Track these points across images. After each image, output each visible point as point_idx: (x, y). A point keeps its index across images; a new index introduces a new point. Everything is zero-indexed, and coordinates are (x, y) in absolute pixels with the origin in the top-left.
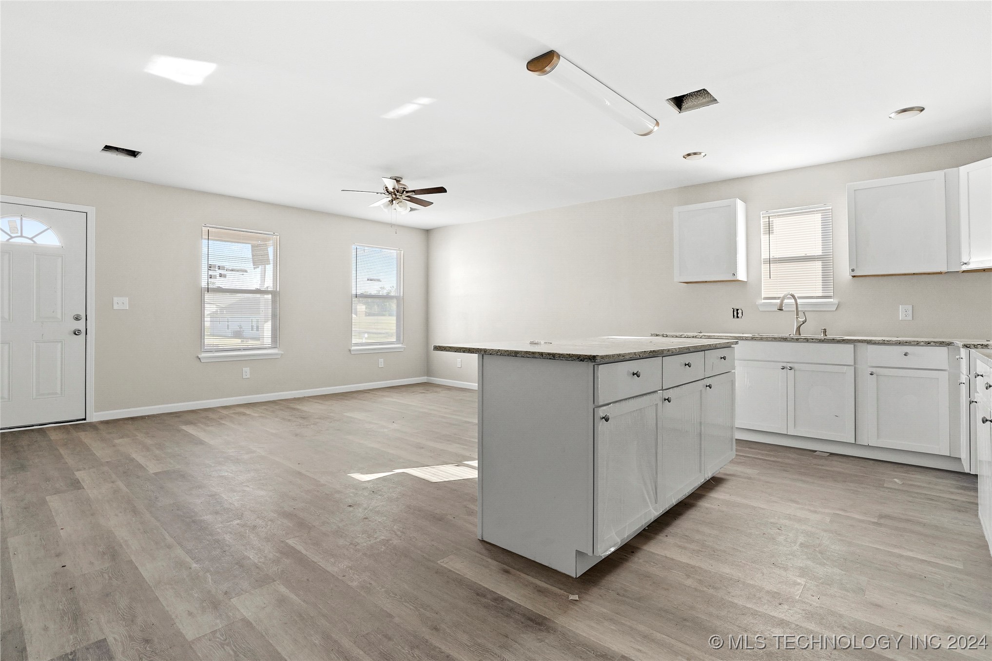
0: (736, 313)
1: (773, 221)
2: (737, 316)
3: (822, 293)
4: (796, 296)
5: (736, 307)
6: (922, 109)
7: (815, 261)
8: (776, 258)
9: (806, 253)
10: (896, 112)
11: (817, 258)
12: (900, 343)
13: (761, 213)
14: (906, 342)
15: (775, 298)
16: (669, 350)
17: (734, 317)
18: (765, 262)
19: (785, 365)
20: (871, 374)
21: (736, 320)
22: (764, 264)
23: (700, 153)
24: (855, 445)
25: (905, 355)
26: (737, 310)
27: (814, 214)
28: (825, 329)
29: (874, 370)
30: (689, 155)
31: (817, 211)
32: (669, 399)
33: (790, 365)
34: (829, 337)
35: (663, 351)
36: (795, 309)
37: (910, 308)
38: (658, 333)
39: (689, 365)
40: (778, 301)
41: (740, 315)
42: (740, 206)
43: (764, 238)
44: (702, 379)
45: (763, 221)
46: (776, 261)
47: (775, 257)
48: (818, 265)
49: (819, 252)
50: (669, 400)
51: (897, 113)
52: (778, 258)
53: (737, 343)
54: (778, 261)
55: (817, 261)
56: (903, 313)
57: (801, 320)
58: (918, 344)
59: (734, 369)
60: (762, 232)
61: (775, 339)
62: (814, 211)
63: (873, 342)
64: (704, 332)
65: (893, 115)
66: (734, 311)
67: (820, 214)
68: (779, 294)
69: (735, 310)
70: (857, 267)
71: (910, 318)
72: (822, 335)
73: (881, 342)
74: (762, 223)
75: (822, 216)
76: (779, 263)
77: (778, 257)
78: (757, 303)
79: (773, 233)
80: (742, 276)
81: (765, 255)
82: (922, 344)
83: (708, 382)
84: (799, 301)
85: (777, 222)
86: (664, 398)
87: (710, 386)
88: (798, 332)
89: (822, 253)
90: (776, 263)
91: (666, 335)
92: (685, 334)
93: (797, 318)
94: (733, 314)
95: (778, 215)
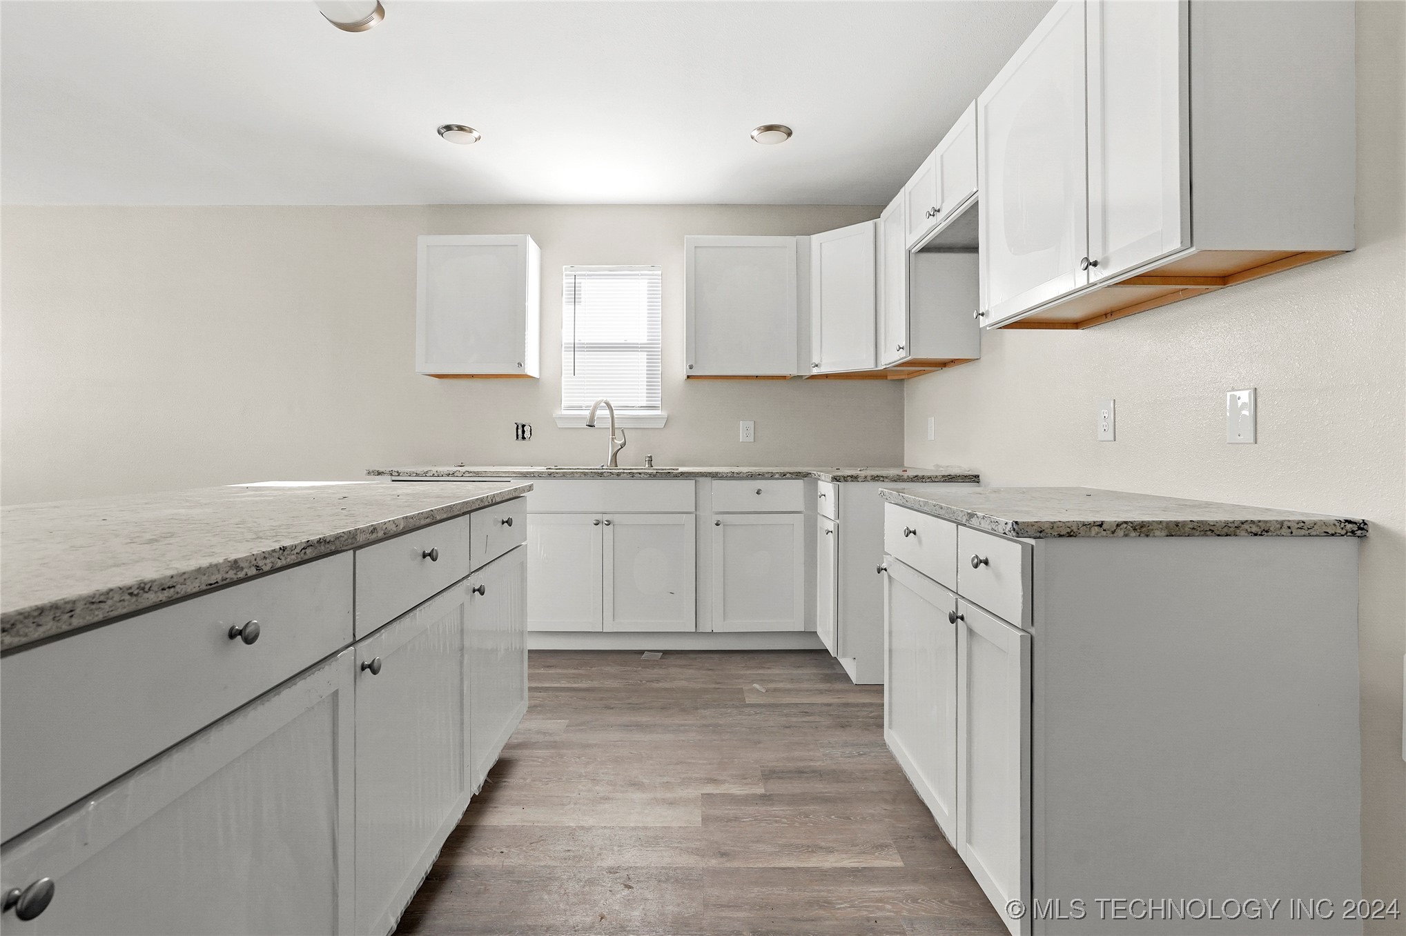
0: (521, 432)
1: (580, 283)
2: (523, 435)
3: (646, 400)
4: (612, 406)
5: (521, 422)
6: (790, 132)
7: (638, 351)
8: (583, 344)
9: (625, 338)
10: (759, 129)
11: (641, 348)
12: (751, 476)
13: (564, 267)
14: (759, 475)
15: (583, 407)
16: (374, 529)
17: (517, 438)
18: (567, 349)
19: (599, 517)
20: (717, 525)
21: (521, 442)
22: (565, 351)
23: (470, 131)
24: (697, 634)
25: (757, 493)
26: (523, 426)
27: (638, 279)
28: (651, 457)
29: (720, 517)
30: (448, 128)
31: (642, 275)
32: (375, 664)
33: (607, 517)
34: (657, 468)
35: (353, 535)
36: (610, 425)
37: (752, 424)
38: (381, 470)
39: (432, 556)
40: (587, 413)
41: (527, 435)
42: (533, 249)
43: (567, 309)
44: (463, 578)
45: (567, 282)
46: (584, 347)
47: (582, 342)
48: (642, 357)
49: (642, 338)
50: (373, 668)
51: (760, 131)
52: (587, 344)
53: (530, 488)
54: (587, 347)
55: (641, 351)
56: (744, 431)
57: (619, 442)
58: (772, 476)
59: (525, 539)
60: (564, 300)
61: (585, 475)
62: (637, 275)
63: (719, 476)
64: (469, 465)
65: (754, 134)
66: (517, 428)
67: (646, 281)
68: (588, 401)
69: (520, 427)
70: (696, 363)
71: (754, 439)
72: (647, 466)
73: (729, 475)
74: (564, 285)
75: (648, 283)
76: (587, 351)
77: (586, 342)
78: (554, 415)
79: (580, 302)
80: (532, 369)
81: (567, 338)
82: (777, 476)
83: (475, 581)
84: (615, 412)
85: (586, 285)
86: (359, 663)
87: (481, 591)
88: (614, 461)
89: (648, 340)
90: (584, 351)
91: (398, 472)
92: (434, 469)
93: (613, 440)
94: (517, 432)
95: (588, 275)
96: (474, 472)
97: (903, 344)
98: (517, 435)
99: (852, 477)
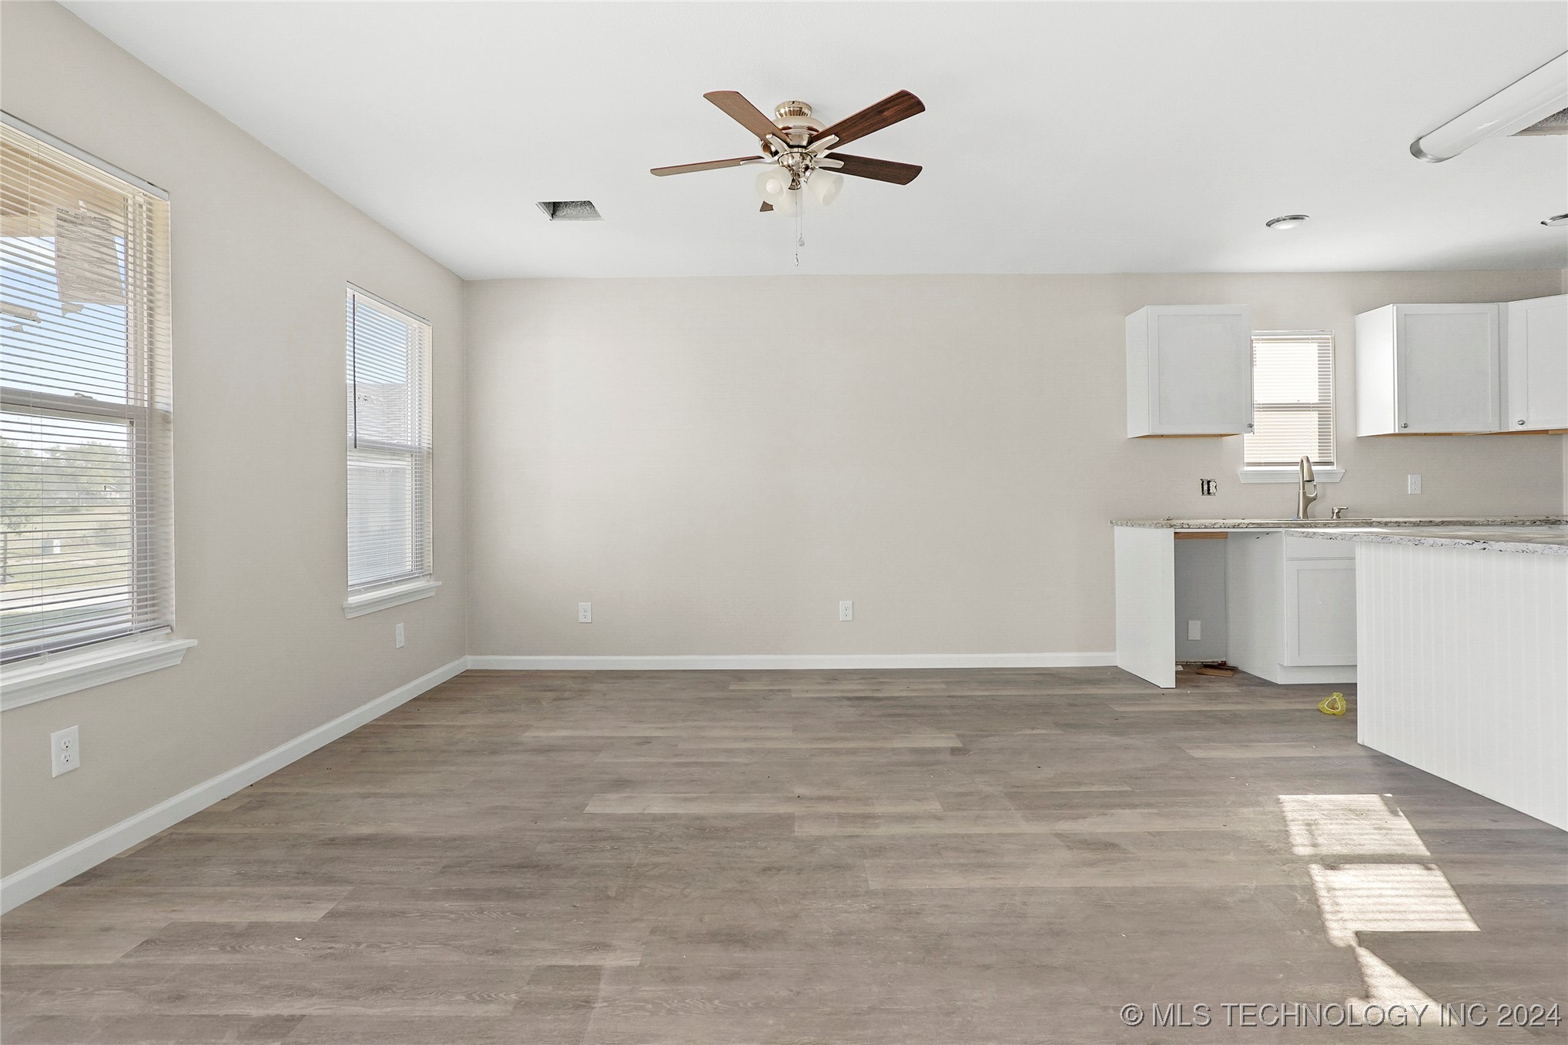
0: (1206, 487)
1: (1254, 347)
2: (1209, 490)
3: (1319, 457)
5: (1206, 478)
7: (1309, 410)
9: (1300, 398)
11: (1313, 407)
15: (1261, 463)
17: (1203, 493)
21: (1206, 497)
26: (1209, 482)
27: (1309, 342)
28: (1336, 509)
31: (1312, 339)
34: (1346, 519)
37: (1420, 476)
41: (1212, 489)
46: (1260, 408)
47: (1258, 402)
48: (1314, 416)
49: (1314, 399)
52: (1263, 404)
54: (1263, 408)
55: (1313, 410)
56: (1412, 484)
57: (1311, 496)
62: (1308, 339)
65: (1547, 221)
66: (1203, 484)
67: (1317, 344)
68: (1265, 458)
69: (1205, 483)
70: (1408, 422)
71: (1419, 492)
75: (1319, 346)
78: (1237, 471)
79: (1256, 365)
85: (1259, 350)
88: (1304, 513)
89: (1319, 400)
90: (1260, 411)
92: (1221, 521)
93: (1304, 493)
94: (1203, 488)
95: (1263, 339)
96: (1258, 524)
98: (1203, 490)
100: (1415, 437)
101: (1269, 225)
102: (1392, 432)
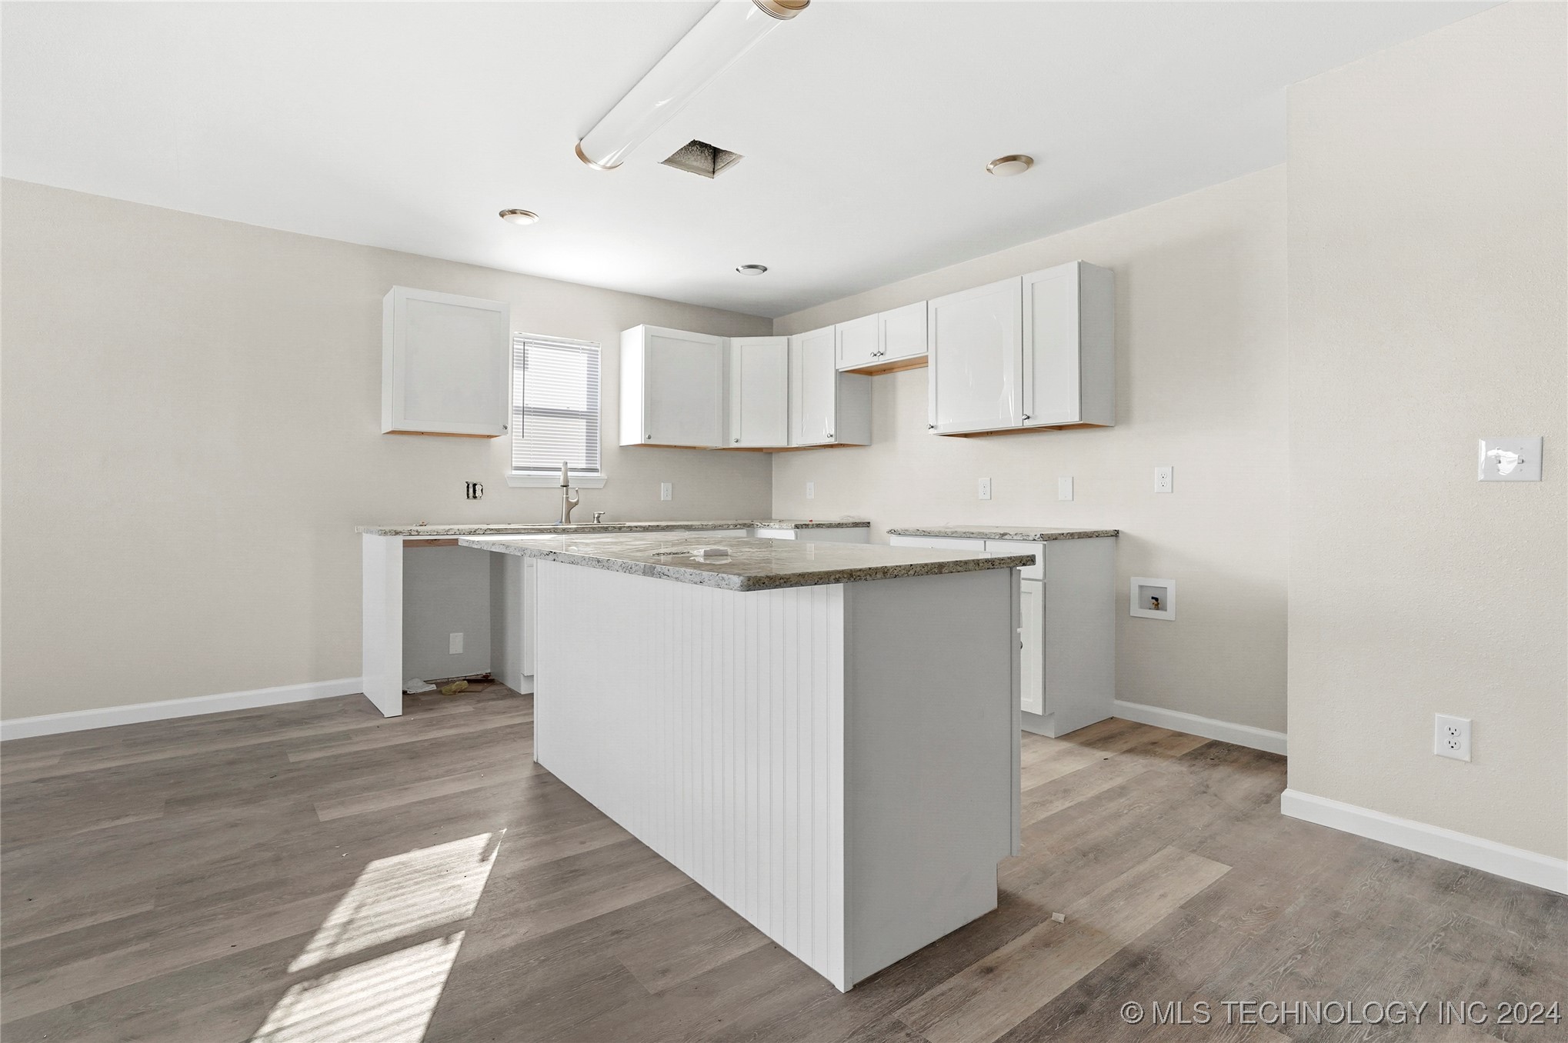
0: (471, 491)
1: (528, 350)
2: (474, 494)
3: (587, 463)
5: (472, 481)
6: (765, 269)
7: (579, 418)
8: (531, 408)
9: (568, 406)
11: (582, 415)
13: (515, 334)
15: (530, 468)
17: (468, 497)
18: (516, 411)
21: (472, 501)
22: (515, 414)
26: (474, 485)
27: (579, 352)
31: (583, 349)
34: (604, 524)
37: (670, 485)
41: (478, 493)
43: (518, 373)
45: (517, 348)
46: (530, 411)
47: (529, 406)
48: (582, 424)
49: (582, 406)
51: (744, 267)
52: (534, 408)
54: (534, 412)
55: (582, 418)
56: (665, 492)
57: (573, 501)
60: (515, 365)
62: (578, 348)
65: (740, 269)
66: (468, 487)
67: (587, 355)
68: (534, 462)
69: (471, 486)
70: (652, 433)
71: (670, 498)
74: (515, 351)
75: (588, 357)
76: (533, 415)
78: (503, 475)
79: (528, 368)
81: (518, 402)
84: (569, 474)
85: (534, 353)
88: (567, 518)
89: (588, 408)
90: (531, 415)
91: (417, 531)
93: (567, 498)
94: (468, 491)
95: (535, 343)
97: (833, 433)
98: (468, 495)
99: (805, 525)
100: (655, 449)
101: (502, 215)
102: (640, 443)
